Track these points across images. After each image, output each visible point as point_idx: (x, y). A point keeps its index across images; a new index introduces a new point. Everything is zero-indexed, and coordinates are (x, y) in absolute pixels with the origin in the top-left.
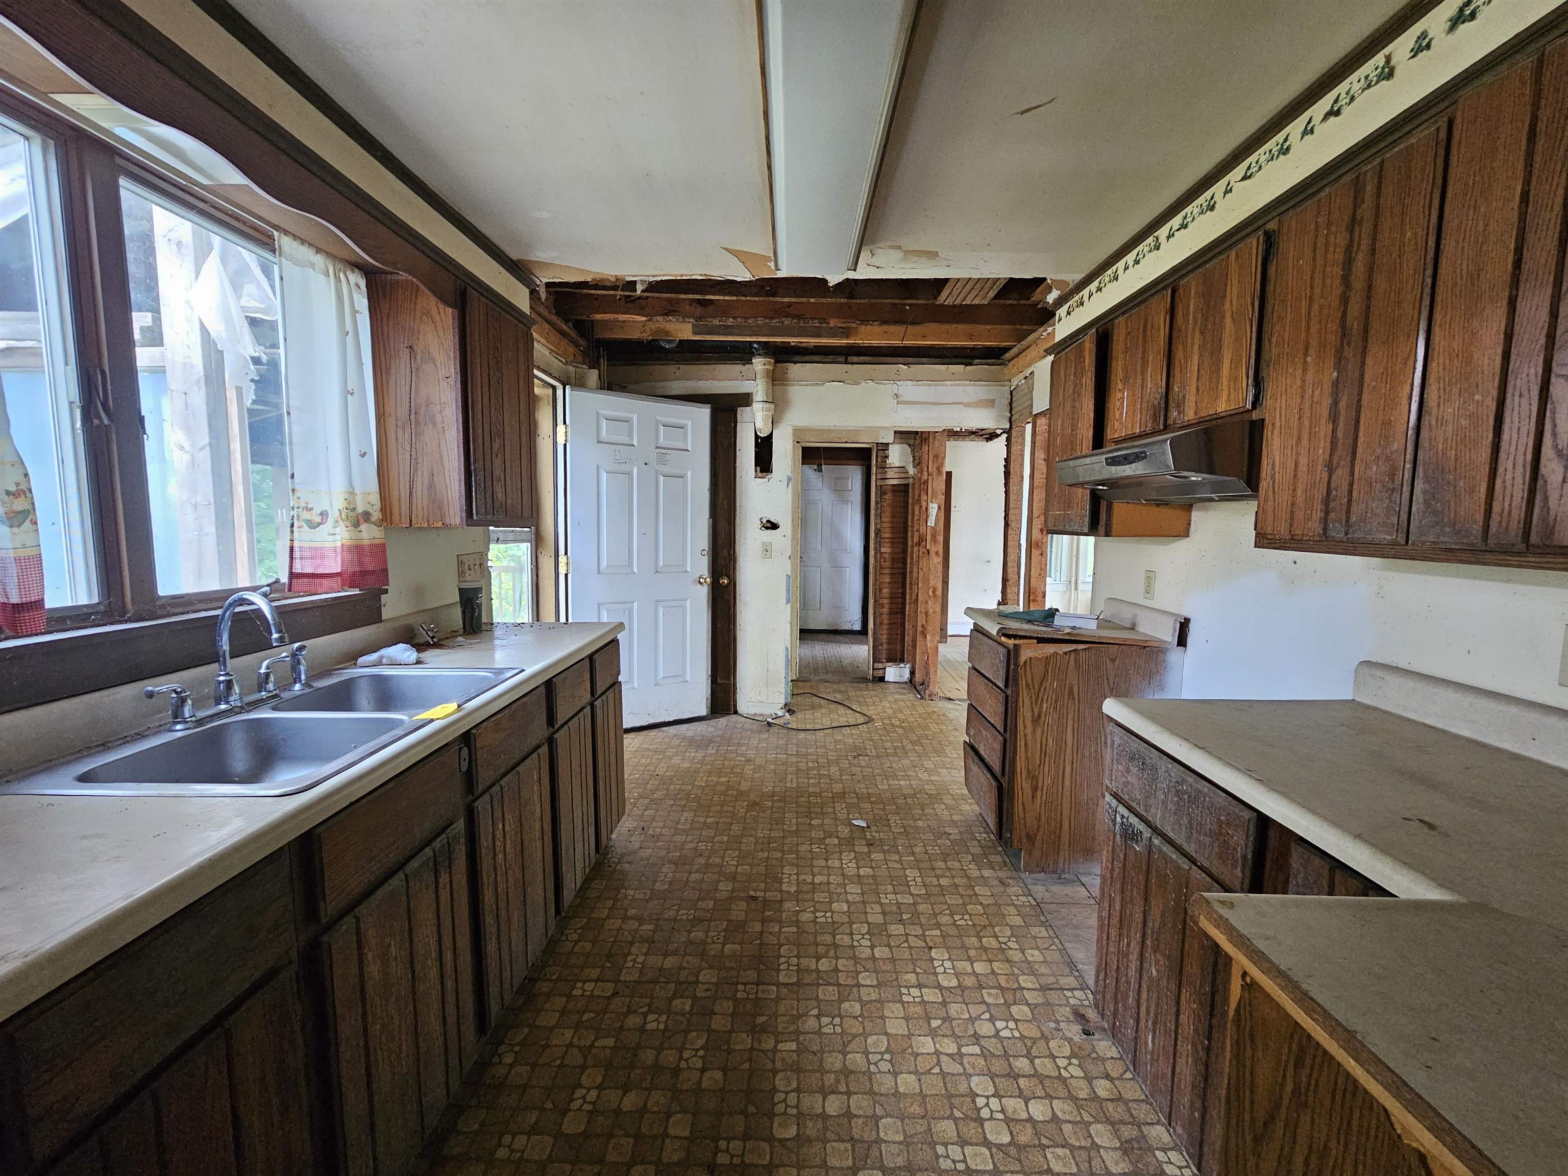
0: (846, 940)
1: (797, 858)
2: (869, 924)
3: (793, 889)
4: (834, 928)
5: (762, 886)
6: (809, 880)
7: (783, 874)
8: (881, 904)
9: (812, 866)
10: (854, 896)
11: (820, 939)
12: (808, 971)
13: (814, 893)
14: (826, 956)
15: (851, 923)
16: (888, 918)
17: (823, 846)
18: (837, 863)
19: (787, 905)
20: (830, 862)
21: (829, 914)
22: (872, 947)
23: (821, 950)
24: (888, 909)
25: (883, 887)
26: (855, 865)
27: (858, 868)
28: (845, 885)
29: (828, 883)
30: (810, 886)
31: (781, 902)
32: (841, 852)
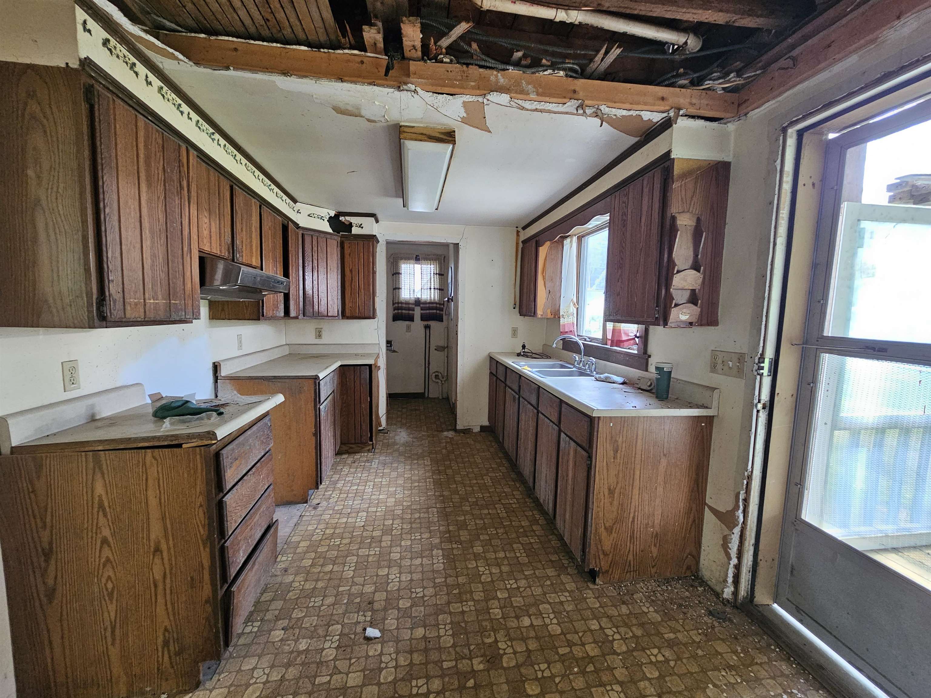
0: (405, 526)
1: (435, 578)
2: (391, 535)
3: (435, 552)
4: (411, 531)
5: (455, 552)
6: (424, 559)
7: (443, 563)
8: (381, 547)
9: (422, 572)
10: (396, 551)
11: (418, 526)
12: (424, 513)
13: (422, 551)
14: (416, 519)
15: (401, 534)
16: (379, 539)
17: (414, 595)
18: (403, 578)
19: (438, 541)
20: (409, 579)
21: (413, 538)
22: (392, 524)
23: (418, 521)
24: (377, 544)
25: (374, 559)
26: (390, 577)
27: (388, 575)
28: (401, 559)
29: (411, 559)
30: (424, 555)
31: (441, 542)
32: (398, 590)
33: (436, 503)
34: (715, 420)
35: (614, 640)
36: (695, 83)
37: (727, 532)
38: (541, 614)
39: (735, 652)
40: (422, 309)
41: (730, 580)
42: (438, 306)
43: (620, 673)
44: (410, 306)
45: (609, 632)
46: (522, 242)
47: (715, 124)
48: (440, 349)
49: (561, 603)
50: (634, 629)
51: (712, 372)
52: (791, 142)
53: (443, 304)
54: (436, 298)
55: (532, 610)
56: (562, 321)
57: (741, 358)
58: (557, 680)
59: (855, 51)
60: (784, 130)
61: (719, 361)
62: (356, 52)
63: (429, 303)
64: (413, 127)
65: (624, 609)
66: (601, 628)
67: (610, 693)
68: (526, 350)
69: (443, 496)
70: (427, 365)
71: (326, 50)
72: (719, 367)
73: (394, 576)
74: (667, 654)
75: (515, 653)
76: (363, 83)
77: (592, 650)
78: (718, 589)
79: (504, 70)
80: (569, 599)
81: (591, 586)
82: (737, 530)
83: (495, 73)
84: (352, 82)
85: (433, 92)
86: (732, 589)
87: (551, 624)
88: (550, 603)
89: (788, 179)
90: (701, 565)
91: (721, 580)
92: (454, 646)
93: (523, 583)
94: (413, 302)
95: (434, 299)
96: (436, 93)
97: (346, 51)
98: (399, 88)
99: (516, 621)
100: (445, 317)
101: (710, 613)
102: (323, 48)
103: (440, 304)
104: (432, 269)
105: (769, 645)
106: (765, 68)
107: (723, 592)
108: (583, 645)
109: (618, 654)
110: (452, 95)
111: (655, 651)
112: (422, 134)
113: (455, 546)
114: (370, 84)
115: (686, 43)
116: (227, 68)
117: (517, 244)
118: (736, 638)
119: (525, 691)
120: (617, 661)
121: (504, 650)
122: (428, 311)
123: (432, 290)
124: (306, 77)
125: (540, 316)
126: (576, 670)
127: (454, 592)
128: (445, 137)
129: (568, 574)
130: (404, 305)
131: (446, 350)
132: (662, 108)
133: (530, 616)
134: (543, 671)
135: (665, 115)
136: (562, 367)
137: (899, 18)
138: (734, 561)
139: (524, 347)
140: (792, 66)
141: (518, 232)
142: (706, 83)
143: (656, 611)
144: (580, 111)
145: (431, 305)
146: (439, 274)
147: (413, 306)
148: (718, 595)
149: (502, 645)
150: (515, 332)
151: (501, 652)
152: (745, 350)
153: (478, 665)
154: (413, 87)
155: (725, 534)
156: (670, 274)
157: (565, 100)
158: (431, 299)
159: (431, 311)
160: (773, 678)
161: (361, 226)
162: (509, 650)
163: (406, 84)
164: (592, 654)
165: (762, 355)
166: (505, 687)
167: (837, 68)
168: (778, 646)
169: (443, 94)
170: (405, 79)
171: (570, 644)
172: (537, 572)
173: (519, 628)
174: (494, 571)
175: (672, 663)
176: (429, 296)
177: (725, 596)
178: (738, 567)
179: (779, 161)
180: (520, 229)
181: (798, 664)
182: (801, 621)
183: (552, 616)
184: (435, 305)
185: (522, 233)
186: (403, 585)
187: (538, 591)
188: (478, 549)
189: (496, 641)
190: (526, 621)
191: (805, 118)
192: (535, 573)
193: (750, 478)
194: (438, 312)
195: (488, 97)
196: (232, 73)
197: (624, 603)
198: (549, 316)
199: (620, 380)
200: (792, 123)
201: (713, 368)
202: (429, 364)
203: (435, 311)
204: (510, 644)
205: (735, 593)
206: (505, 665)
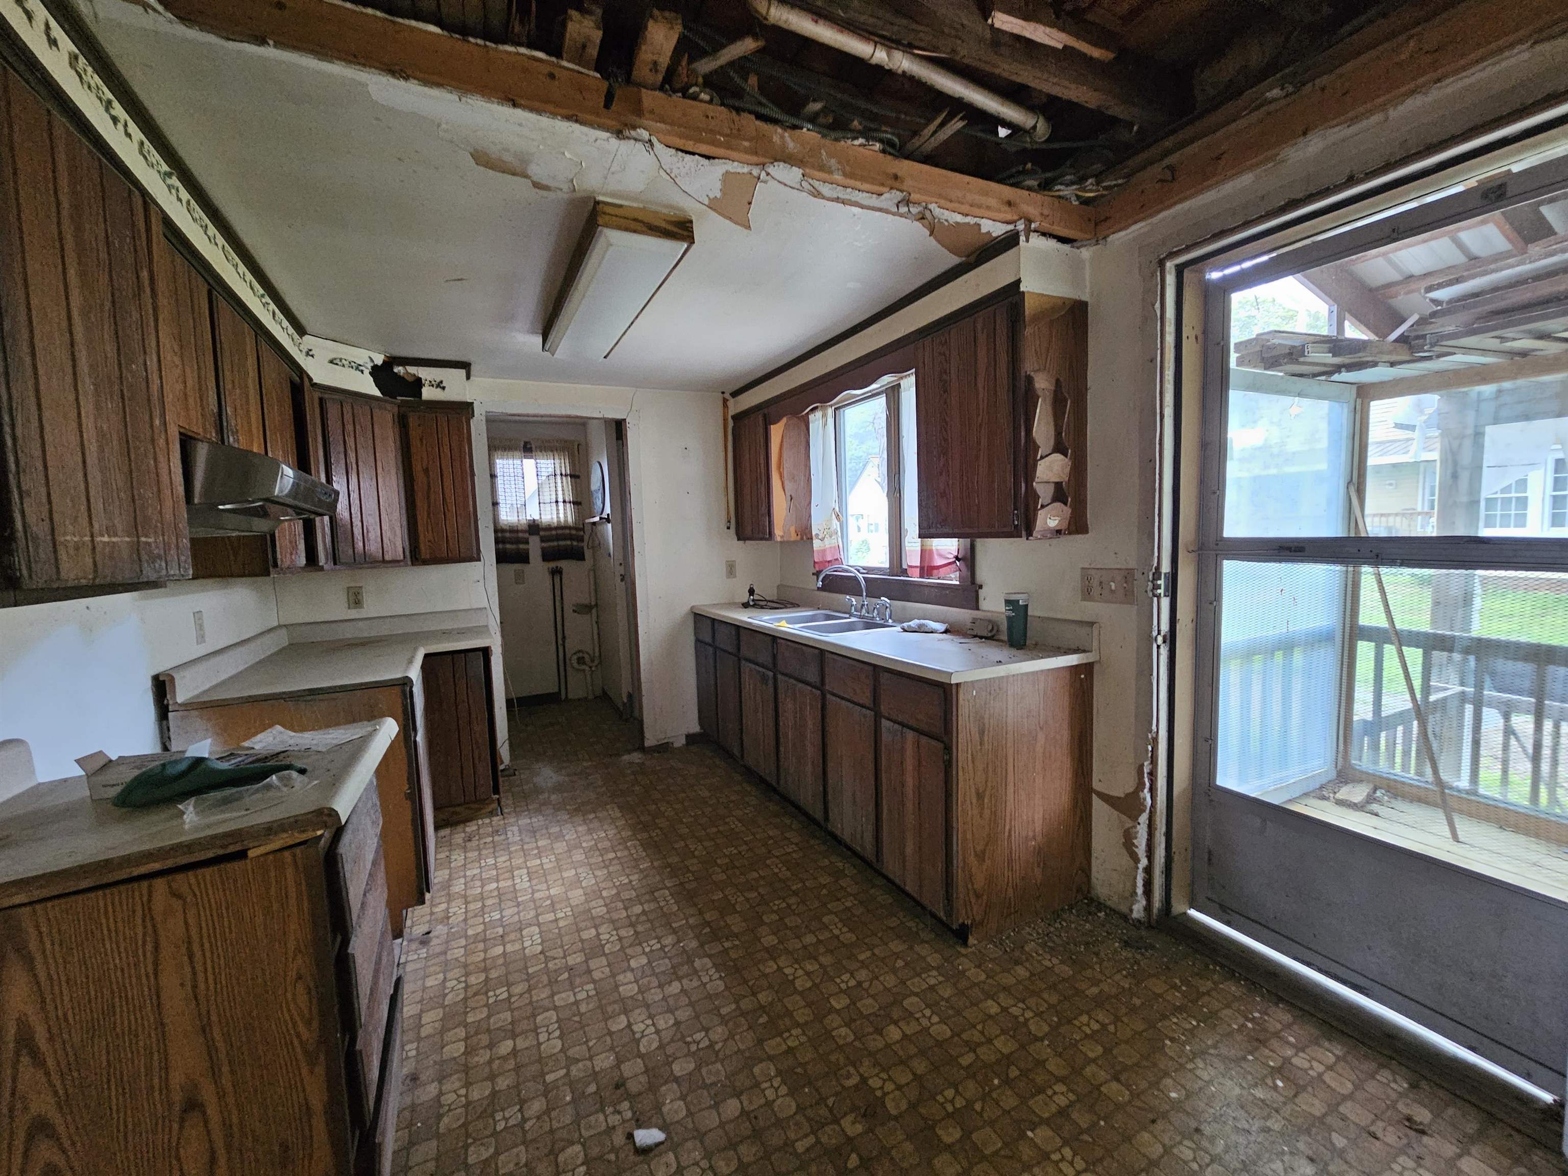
0: (623, 933)
1: (718, 1009)
2: (604, 954)
3: (698, 963)
4: (638, 940)
5: (733, 955)
6: (685, 981)
7: (721, 978)
8: (594, 982)
9: (691, 1004)
10: (626, 981)
11: (649, 925)
12: (648, 901)
13: (673, 967)
14: (638, 915)
15: (622, 948)
16: (584, 967)
17: (693, 1048)
18: (661, 1024)
19: (694, 944)
20: (671, 1022)
21: (647, 949)
22: (598, 934)
23: (643, 918)
24: (585, 978)
25: (591, 1006)
26: (635, 1028)
27: (629, 1025)
28: (640, 991)
29: (661, 986)
30: (680, 973)
31: (702, 945)
32: (661, 1047)
33: (663, 881)
34: (1096, 668)
35: (1027, 1020)
36: (1045, 186)
37: (1129, 823)
38: (911, 1014)
39: (1175, 987)
40: (542, 541)
41: (1140, 890)
42: (574, 532)
43: (1054, 1065)
44: (520, 535)
45: (1015, 1011)
46: (733, 417)
47: (1066, 248)
48: (583, 609)
49: (932, 988)
50: (1046, 995)
51: (1084, 599)
52: (1171, 279)
53: (583, 529)
54: (570, 519)
55: (896, 1013)
56: (817, 544)
57: (1128, 575)
58: (978, 1106)
59: (1251, 168)
60: (1161, 263)
61: (1095, 583)
62: (540, 55)
63: (556, 528)
64: (621, 206)
65: (1021, 971)
66: (1005, 1010)
67: (1055, 1098)
68: (756, 597)
69: (669, 865)
70: (560, 642)
71: (480, 42)
72: (1096, 591)
73: (642, 1026)
74: (1101, 1017)
75: (899, 1088)
76: (554, 115)
77: (1004, 1045)
78: (1124, 909)
79: (795, 127)
80: (941, 979)
81: (963, 951)
82: (1144, 818)
83: (779, 130)
84: (532, 109)
85: (678, 149)
86: (1144, 902)
87: (932, 1024)
88: (916, 995)
89: (1170, 328)
90: (1094, 880)
91: (1127, 894)
92: (800, 1109)
93: (863, 975)
94: (526, 527)
95: (566, 521)
96: (682, 151)
97: (523, 50)
98: (619, 134)
99: (878, 1037)
100: (588, 554)
101: (1126, 944)
102: (476, 37)
103: (577, 529)
104: (557, 466)
105: (1207, 966)
106: (1128, 176)
107: (1131, 911)
108: (990, 1041)
109: (1042, 1039)
110: (708, 157)
111: (1084, 1018)
112: (635, 220)
113: (727, 945)
114: (568, 118)
115: (1035, 127)
116: (261, 41)
117: (725, 420)
118: (1168, 968)
119: (940, 1140)
120: (1043, 1049)
121: (882, 1088)
122: (555, 543)
123: (561, 505)
124: (439, 85)
125: (779, 539)
126: (996, 1082)
127: (761, 1021)
128: (675, 230)
129: (923, 942)
130: (508, 535)
131: (594, 611)
132: (1009, 217)
133: (896, 1023)
134: (952, 1102)
135: (1011, 227)
136: (829, 617)
137: (1305, 133)
138: (1144, 862)
139: (751, 592)
140: (1170, 178)
141: (725, 401)
142: (1057, 187)
143: (1062, 962)
144: (903, 209)
145: (560, 532)
146: (571, 476)
147: (526, 535)
148: (1125, 917)
149: (875, 1083)
150: (731, 570)
151: (879, 1093)
152: (1132, 564)
153: (852, 1127)
154: (645, 134)
155: (1128, 825)
156: (1031, 461)
157: (882, 189)
158: (559, 522)
159: (562, 543)
160: (1228, 1006)
161: (440, 385)
162: (889, 1087)
163: (634, 128)
164: (1005, 1051)
165: (1158, 568)
166: (908, 1147)
167: (1228, 188)
168: (1216, 963)
169: (693, 154)
170: (633, 119)
171: (972, 1047)
172: (876, 951)
173: (888, 1046)
174: (809, 968)
175: (1112, 1028)
176: (555, 516)
177: (1135, 915)
178: (1148, 870)
179: (1158, 305)
180: (727, 396)
181: (1246, 979)
182: (1228, 923)
183: (928, 1012)
184: (567, 531)
185: (731, 402)
186: (667, 1036)
187: (890, 981)
188: (770, 940)
189: (864, 1080)
190: (894, 1033)
191: (1188, 249)
192: (874, 954)
193: (1155, 740)
194: (575, 543)
195: (771, 169)
196: (270, 52)
197: (1017, 963)
198: (793, 537)
199: (941, 627)
200: (1172, 255)
201: (1087, 593)
202: (564, 638)
203: (569, 542)
204: (885, 1076)
205: (1148, 908)
206: (894, 1112)
